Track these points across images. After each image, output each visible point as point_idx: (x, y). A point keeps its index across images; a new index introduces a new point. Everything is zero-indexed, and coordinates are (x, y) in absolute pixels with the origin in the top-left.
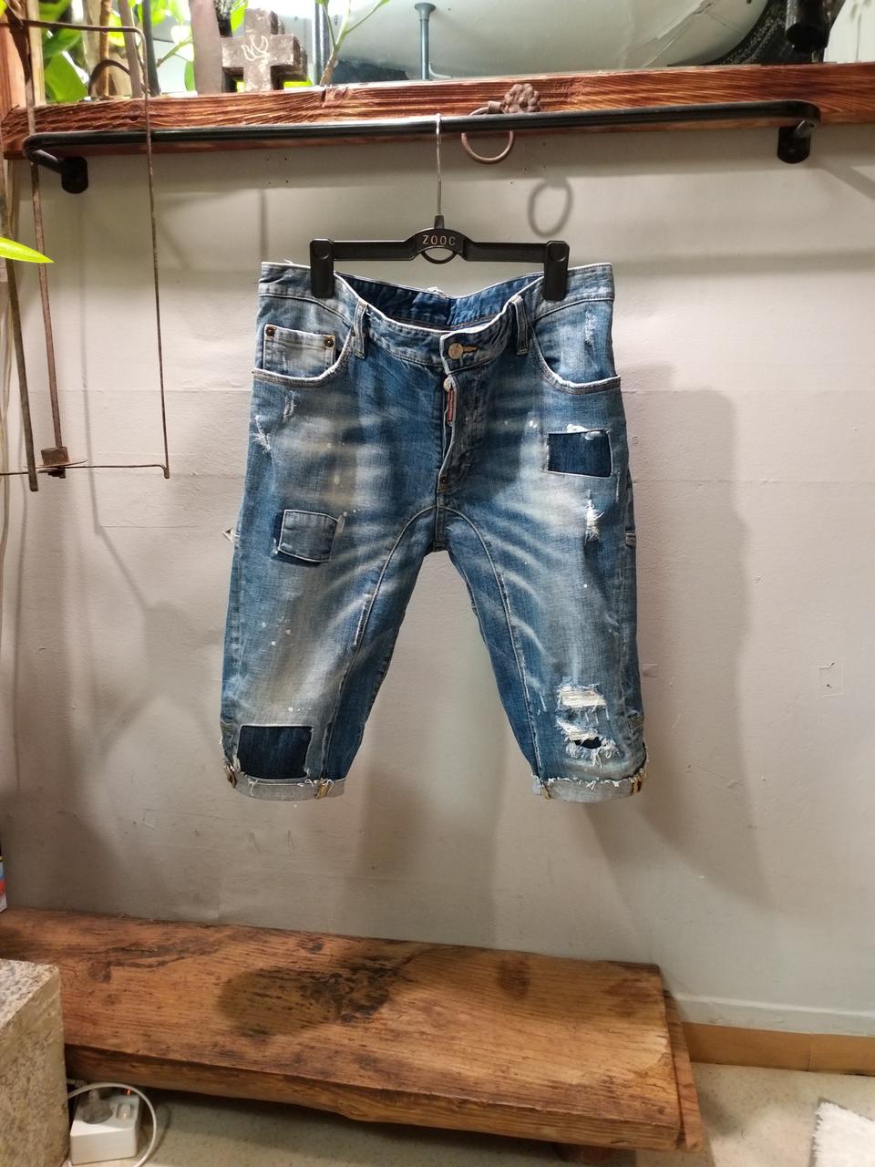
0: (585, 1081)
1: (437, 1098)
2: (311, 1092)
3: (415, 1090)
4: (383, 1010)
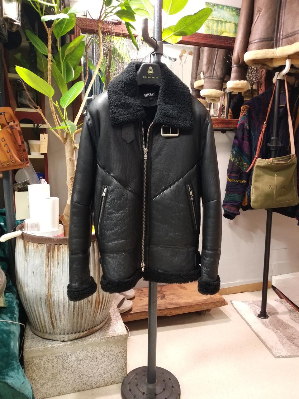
1: (186, 306)
2: (164, 311)
3: (183, 306)
4: (166, 296)
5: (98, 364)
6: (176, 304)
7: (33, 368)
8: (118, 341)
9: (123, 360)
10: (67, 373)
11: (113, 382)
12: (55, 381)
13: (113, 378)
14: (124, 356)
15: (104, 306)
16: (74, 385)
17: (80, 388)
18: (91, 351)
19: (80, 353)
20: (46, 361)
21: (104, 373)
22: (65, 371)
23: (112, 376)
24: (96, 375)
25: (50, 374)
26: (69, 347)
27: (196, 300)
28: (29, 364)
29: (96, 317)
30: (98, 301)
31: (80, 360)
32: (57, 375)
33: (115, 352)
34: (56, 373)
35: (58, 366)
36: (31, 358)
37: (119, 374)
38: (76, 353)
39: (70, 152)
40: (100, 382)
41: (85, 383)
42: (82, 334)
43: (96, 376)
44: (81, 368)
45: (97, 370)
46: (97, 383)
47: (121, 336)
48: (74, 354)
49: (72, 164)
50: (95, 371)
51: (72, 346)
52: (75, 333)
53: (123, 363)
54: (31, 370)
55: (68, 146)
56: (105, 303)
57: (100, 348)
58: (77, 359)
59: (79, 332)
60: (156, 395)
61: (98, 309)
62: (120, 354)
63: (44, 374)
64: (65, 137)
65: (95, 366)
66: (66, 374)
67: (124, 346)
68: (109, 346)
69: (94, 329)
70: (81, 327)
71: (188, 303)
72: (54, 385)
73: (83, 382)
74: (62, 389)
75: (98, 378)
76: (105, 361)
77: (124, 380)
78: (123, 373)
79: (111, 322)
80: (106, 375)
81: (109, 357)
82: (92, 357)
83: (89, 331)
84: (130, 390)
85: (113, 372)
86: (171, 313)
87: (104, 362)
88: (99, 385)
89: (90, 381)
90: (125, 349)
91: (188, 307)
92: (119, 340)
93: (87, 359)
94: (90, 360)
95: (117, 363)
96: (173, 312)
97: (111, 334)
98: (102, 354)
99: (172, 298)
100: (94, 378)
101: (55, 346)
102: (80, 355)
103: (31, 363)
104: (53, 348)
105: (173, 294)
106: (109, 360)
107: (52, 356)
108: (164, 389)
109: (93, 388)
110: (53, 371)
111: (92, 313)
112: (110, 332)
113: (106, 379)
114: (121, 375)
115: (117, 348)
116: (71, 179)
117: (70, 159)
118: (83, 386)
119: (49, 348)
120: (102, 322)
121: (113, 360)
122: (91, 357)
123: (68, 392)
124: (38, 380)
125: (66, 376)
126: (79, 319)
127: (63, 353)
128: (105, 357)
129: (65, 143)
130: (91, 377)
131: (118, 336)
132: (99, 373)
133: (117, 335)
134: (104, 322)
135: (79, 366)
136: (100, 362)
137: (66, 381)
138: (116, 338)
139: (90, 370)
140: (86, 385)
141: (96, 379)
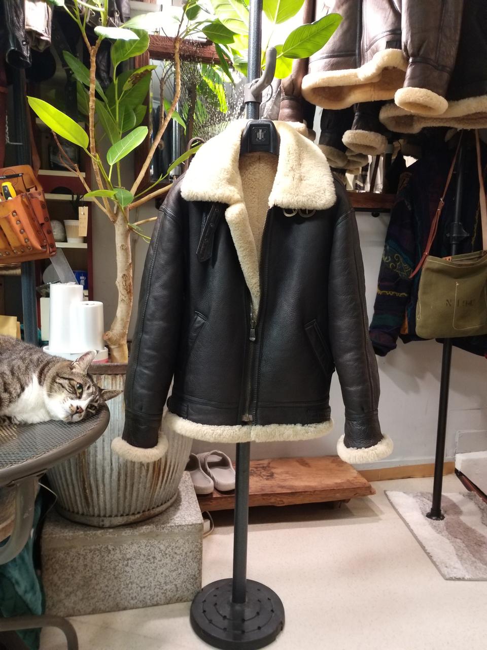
0: (343, 481)
2: (269, 498)
3: (300, 491)
4: (275, 475)
5: (156, 567)
6: (291, 487)
7: (55, 566)
8: (188, 533)
9: (195, 564)
10: (107, 577)
11: (179, 599)
12: (88, 590)
13: (179, 592)
14: (198, 557)
15: (168, 477)
16: (118, 599)
17: (126, 604)
18: (146, 545)
19: (128, 547)
20: (76, 556)
21: (165, 583)
22: (104, 574)
23: (177, 588)
24: (152, 585)
25: (81, 578)
26: (111, 536)
27: (323, 482)
28: (48, 560)
29: (155, 492)
30: (159, 466)
31: (128, 559)
32: (91, 580)
33: (183, 550)
34: (90, 577)
35: (94, 566)
36: (52, 550)
37: (189, 586)
38: (121, 547)
39: (122, 235)
40: (159, 597)
41: (135, 597)
42: (132, 518)
43: (153, 587)
44: (129, 572)
45: (155, 578)
46: (153, 599)
47: (193, 526)
48: (118, 549)
49: (125, 254)
50: (151, 579)
51: (116, 535)
52: (122, 515)
53: (196, 569)
54: (51, 569)
55: (119, 226)
56: (169, 472)
57: (159, 542)
58: (123, 557)
59: (127, 515)
60: (244, 620)
61: (158, 480)
62: (191, 554)
63: (70, 577)
64: (115, 212)
65: (151, 571)
66: (106, 580)
67: (198, 542)
68: (174, 540)
69: (152, 512)
70: (130, 506)
71: (309, 487)
72: (86, 596)
73: (131, 595)
74: (98, 604)
75: (156, 590)
76: (167, 564)
77: (196, 597)
78: (195, 586)
79: (180, 505)
80: (168, 587)
81: (173, 558)
82: (146, 555)
83: (143, 515)
84: (204, 611)
85: (179, 582)
86: (282, 501)
87: (165, 564)
88: (157, 602)
89: (142, 594)
90: (199, 546)
91: (309, 493)
92: (190, 532)
93: (138, 557)
94: (143, 560)
95: (186, 569)
96: (285, 500)
97: (177, 522)
98: (163, 552)
99: (284, 478)
100: (150, 590)
101: (89, 534)
102: (129, 551)
103: (52, 558)
104: (86, 537)
105: (287, 473)
106: (173, 563)
107: (84, 550)
108: (258, 613)
109: (148, 605)
110: (85, 573)
111: (148, 485)
112: (176, 519)
113: (169, 593)
114: (192, 587)
115: (187, 544)
116: (122, 277)
117: (122, 246)
118: (132, 602)
119: (81, 536)
120: (165, 502)
121: (179, 562)
122: (144, 555)
123: (107, 610)
124: (61, 586)
125: (105, 583)
126: (127, 493)
127: (101, 545)
128: (167, 558)
129: (114, 222)
130: (144, 587)
131: (188, 525)
132: (158, 581)
133: (187, 523)
134: (169, 504)
135: (127, 569)
136: (159, 564)
137: (105, 591)
138: (185, 529)
139: (144, 576)
140: (136, 601)
141: (153, 592)
